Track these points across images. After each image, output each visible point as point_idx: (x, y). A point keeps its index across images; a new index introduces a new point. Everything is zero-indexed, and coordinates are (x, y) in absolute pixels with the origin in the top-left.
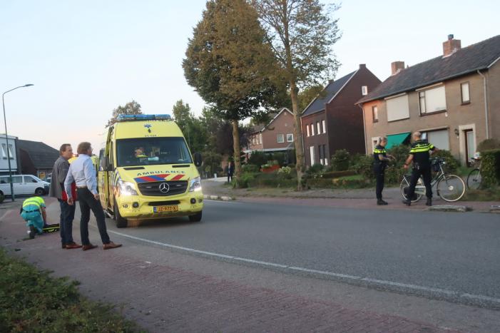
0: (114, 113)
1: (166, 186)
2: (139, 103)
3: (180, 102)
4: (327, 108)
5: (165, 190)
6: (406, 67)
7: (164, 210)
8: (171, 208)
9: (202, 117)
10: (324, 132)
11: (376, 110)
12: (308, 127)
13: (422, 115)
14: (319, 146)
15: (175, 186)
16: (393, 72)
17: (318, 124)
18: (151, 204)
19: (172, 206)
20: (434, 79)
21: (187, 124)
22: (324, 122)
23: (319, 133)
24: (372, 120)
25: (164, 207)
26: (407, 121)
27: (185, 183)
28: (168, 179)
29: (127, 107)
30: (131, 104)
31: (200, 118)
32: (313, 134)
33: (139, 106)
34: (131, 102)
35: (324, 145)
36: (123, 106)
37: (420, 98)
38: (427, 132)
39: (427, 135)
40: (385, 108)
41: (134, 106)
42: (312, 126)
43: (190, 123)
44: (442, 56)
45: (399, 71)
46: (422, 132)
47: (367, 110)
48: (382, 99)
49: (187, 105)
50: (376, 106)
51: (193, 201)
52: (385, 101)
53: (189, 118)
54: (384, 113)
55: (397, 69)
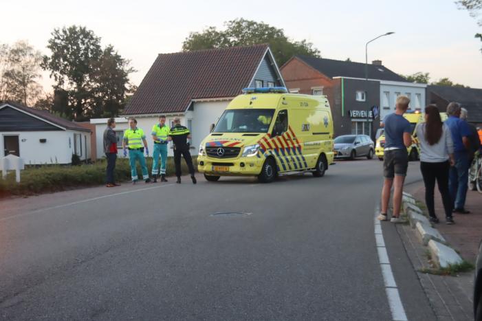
1: (222, 151)
5: (220, 154)
7: (218, 170)
8: (224, 169)
15: (229, 151)
18: (214, 164)
19: (225, 167)
25: (218, 167)
27: (238, 150)
28: (225, 145)
51: (242, 165)
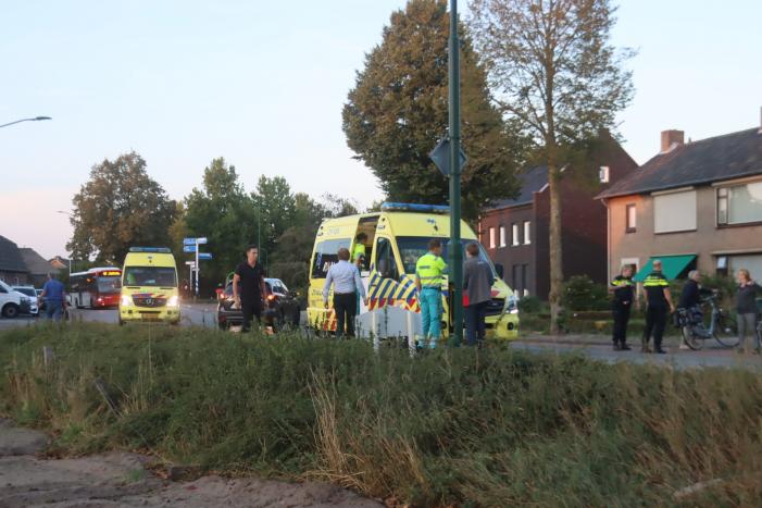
0: (94, 172)
2: (143, 157)
3: (220, 163)
4: (537, 200)
6: (686, 141)
9: (258, 193)
10: (527, 242)
11: (633, 211)
12: (492, 231)
13: (721, 227)
14: (514, 267)
16: (664, 147)
17: (515, 228)
20: (747, 168)
21: (230, 205)
22: (527, 225)
23: (516, 243)
24: (624, 228)
26: (691, 235)
27: (502, 302)
29: (120, 163)
30: (128, 159)
31: (253, 195)
32: (503, 245)
33: (142, 163)
34: (129, 153)
35: (524, 266)
36: (113, 159)
37: (719, 198)
38: (728, 256)
39: (727, 262)
40: (652, 210)
41: (135, 161)
42: (502, 230)
43: (235, 205)
44: (757, 130)
45: (674, 146)
46: (718, 256)
47: (616, 212)
48: (646, 194)
49: (232, 169)
50: (633, 205)
51: (510, 326)
52: (653, 197)
53: (234, 195)
54: (648, 218)
55: (670, 144)
